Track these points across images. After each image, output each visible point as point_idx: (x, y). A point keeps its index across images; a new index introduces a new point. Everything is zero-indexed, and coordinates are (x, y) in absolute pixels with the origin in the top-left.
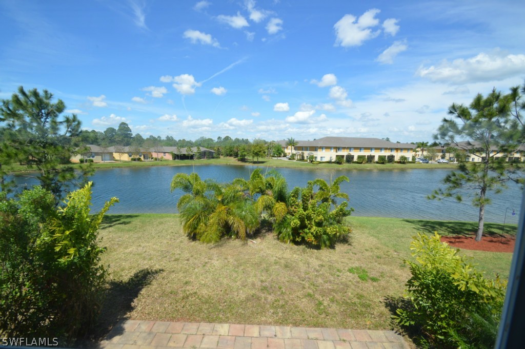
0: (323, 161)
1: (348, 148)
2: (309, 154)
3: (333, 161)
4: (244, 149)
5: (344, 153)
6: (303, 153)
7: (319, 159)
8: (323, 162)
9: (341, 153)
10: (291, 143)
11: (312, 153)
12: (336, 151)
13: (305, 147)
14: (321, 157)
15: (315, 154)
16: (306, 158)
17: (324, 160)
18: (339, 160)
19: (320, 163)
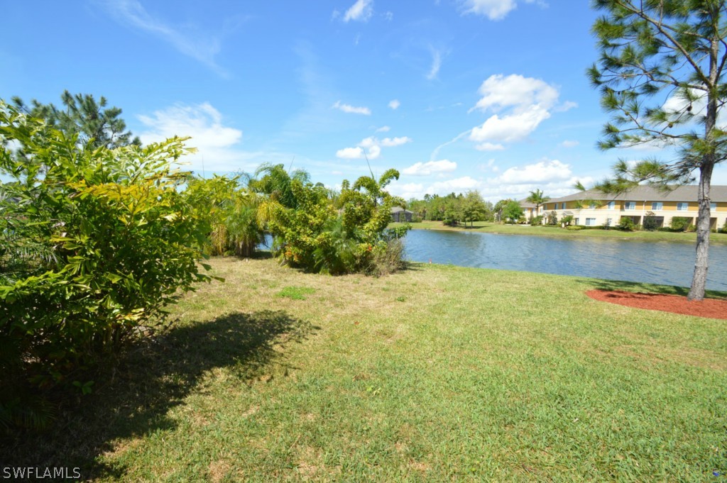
0: (591, 225)
1: (648, 203)
2: (564, 214)
3: (612, 225)
4: (452, 208)
5: (642, 212)
6: (554, 214)
7: (582, 222)
8: (591, 228)
9: (631, 211)
10: (536, 199)
11: (570, 212)
12: (622, 209)
13: (560, 203)
14: (588, 219)
15: (574, 213)
16: (559, 223)
17: (593, 224)
18: (628, 224)
19: (584, 228)
